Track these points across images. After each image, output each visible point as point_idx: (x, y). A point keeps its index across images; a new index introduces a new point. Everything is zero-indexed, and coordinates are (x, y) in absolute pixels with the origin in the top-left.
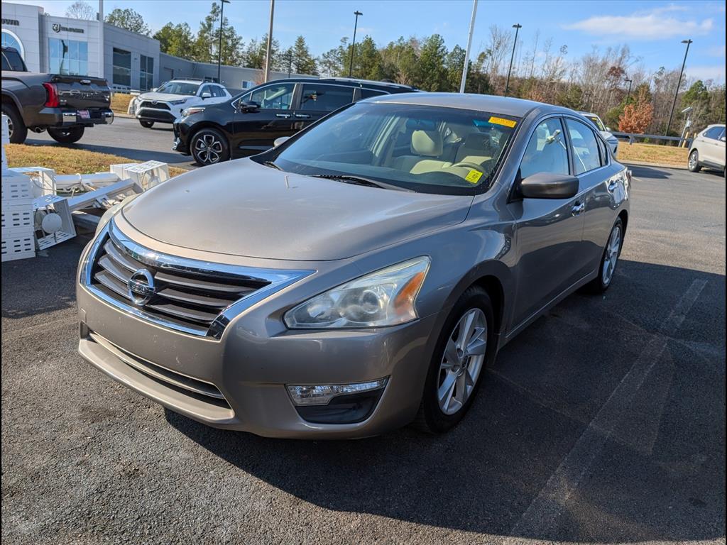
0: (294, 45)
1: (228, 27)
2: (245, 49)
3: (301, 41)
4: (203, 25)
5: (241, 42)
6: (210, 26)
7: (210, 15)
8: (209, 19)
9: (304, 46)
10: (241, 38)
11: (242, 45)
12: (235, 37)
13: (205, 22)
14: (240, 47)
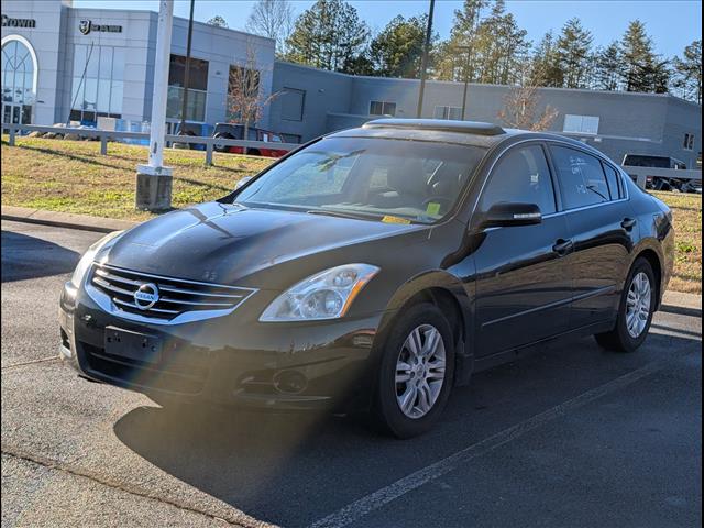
0: (621, 39)
1: (503, 15)
2: (531, 53)
3: (636, 29)
5: (526, 39)
6: (472, 16)
9: (644, 40)
10: (524, 33)
12: (515, 32)
13: (463, 11)
14: (524, 49)
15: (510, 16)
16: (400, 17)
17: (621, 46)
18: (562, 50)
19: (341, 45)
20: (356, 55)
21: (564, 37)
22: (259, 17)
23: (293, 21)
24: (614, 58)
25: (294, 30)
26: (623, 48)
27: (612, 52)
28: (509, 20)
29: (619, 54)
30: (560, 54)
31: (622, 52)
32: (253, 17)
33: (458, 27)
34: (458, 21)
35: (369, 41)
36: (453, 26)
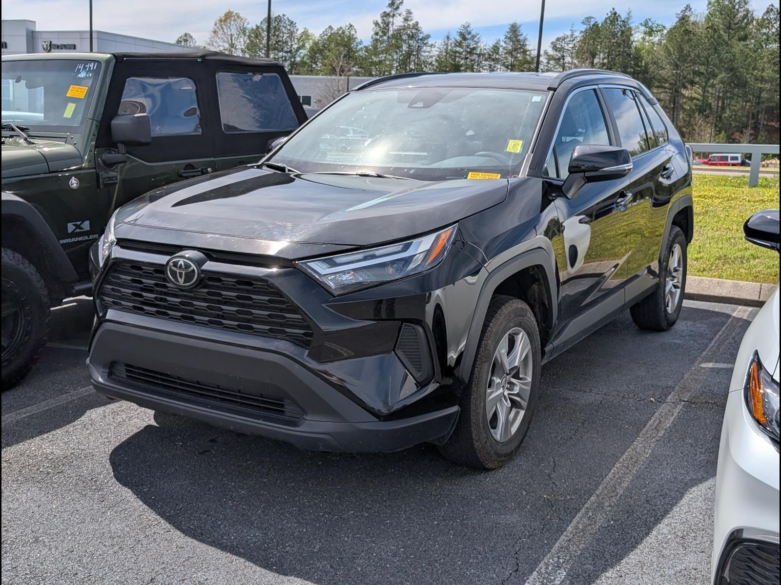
1: (411, 23)
3: (514, 30)
4: (376, 24)
5: (430, 41)
6: (388, 24)
7: (388, 10)
8: (386, 15)
9: (521, 38)
11: (432, 45)
13: (380, 21)
15: (417, 23)
16: (330, 27)
18: (458, 49)
19: (286, 52)
20: (298, 59)
21: (459, 39)
22: (220, 31)
23: (247, 33)
24: (497, 53)
25: (248, 41)
26: (504, 45)
27: (496, 49)
28: (416, 26)
29: (501, 49)
30: (456, 52)
31: (504, 48)
32: (215, 32)
33: (377, 34)
35: (308, 46)
36: (373, 33)
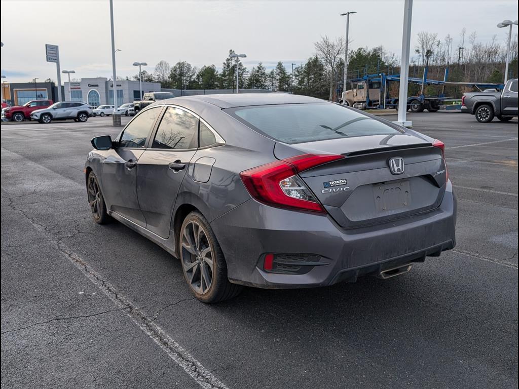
0: (275, 68)
1: (239, 63)
2: (249, 74)
3: (280, 64)
4: (224, 64)
5: (247, 70)
6: (229, 64)
7: (229, 58)
8: (228, 60)
9: (282, 67)
10: (245, 68)
11: (247, 72)
12: (243, 68)
13: (226, 62)
15: (241, 63)
16: (205, 66)
17: (275, 70)
19: (187, 77)
20: (192, 80)
22: (158, 69)
23: (170, 70)
25: (171, 73)
30: (257, 75)
31: (275, 72)
32: (156, 69)
33: (225, 68)
34: (225, 66)
35: (196, 75)
36: (223, 67)
